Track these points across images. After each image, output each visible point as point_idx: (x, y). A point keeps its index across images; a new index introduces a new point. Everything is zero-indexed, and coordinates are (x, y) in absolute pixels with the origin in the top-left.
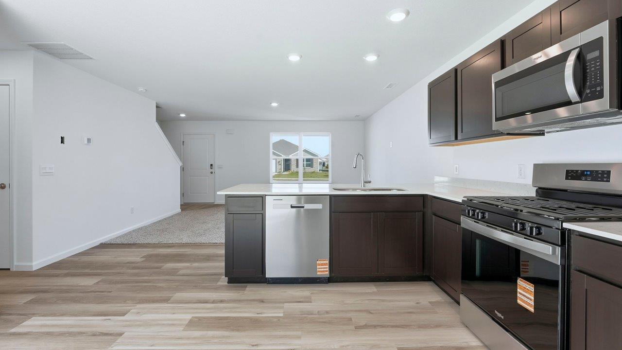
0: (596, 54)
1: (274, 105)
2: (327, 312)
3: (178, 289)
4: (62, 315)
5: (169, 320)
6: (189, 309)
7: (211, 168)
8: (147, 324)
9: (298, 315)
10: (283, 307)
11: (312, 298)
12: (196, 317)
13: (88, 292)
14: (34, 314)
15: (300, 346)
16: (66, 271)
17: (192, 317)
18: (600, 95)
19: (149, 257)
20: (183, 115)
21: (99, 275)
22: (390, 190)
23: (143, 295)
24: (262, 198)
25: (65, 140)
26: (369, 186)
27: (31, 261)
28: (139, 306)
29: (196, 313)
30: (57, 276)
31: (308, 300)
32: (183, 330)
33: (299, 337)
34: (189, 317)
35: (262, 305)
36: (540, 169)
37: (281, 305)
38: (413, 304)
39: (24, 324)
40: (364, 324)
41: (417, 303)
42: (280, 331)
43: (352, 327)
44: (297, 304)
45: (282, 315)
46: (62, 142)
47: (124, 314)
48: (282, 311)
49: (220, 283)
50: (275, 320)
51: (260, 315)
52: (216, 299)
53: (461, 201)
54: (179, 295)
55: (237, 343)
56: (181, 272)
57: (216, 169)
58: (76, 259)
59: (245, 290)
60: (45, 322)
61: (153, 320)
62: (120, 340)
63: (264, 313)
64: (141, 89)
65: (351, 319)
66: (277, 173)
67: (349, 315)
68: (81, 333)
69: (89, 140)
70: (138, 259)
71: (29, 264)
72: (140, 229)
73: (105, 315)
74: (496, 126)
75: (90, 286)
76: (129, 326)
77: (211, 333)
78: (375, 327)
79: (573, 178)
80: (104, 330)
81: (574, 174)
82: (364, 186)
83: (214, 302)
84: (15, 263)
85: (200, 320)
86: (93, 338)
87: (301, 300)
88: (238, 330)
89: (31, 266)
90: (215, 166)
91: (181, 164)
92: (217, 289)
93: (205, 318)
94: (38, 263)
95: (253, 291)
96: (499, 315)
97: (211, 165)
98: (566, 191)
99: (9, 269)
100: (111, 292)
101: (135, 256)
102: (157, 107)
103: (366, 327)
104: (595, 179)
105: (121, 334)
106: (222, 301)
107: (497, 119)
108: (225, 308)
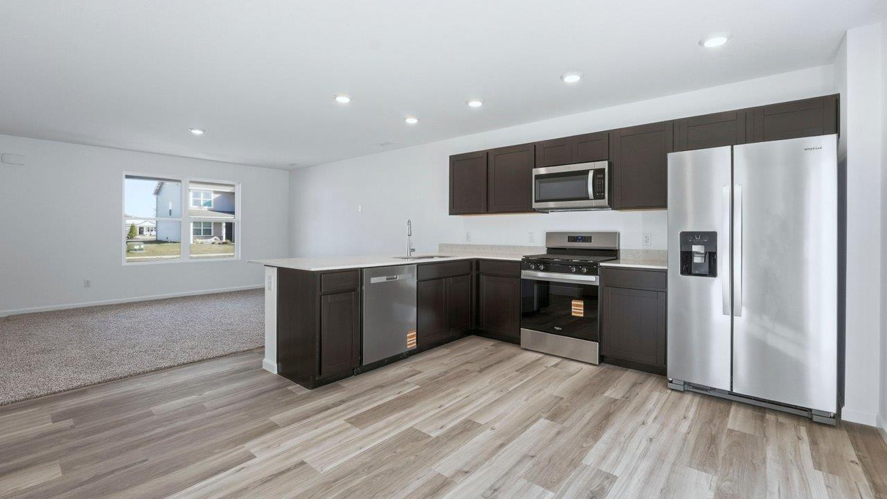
0: (602, 176)
1: (197, 132)
17: (346, 420)
18: (604, 198)
22: (432, 257)
24: (357, 272)
26: (413, 254)
34: (341, 421)
36: (550, 235)
38: (483, 350)
53: (520, 260)
74: (535, 205)
79: (572, 241)
81: (573, 238)
82: (410, 255)
83: (337, 405)
85: (357, 419)
95: (356, 384)
96: (558, 328)
98: (565, 249)
104: (584, 241)
107: (536, 202)
108: (364, 401)
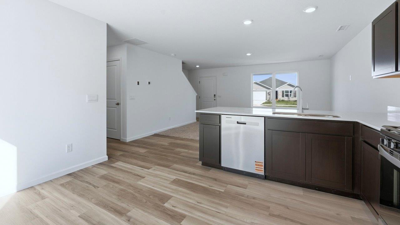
1: (249, 54)
2: (254, 198)
3: (176, 163)
4: (128, 163)
5: (165, 177)
6: (176, 173)
7: (215, 97)
8: (156, 176)
9: (233, 194)
10: (226, 187)
11: (248, 186)
12: (177, 179)
13: (141, 155)
14: (120, 160)
15: (224, 212)
16: (137, 145)
17: (176, 178)
19: (171, 144)
20: (198, 66)
21: (148, 148)
23: (161, 162)
24: (220, 116)
25: (140, 83)
27: (126, 138)
28: (156, 166)
29: (179, 177)
30: (133, 146)
31: (245, 187)
32: (169, 184)
33: (227, 207)
34: (175, 177)
35: (215, 182)
37: (225, 185)
39: (116, 163)
40: (278, 214)
41: (337, 214)
42: (217, 200)
43: (268, 214)
44: (236, 187)
45: (223, 191)
46: (138, 84)
47: (149, 169)
48: (225, 188)
49: (198, 164)
50: (218, 192)
51: (210, 187)
52: (191, 172)
53: (380, 130)
54: (176, 166)
55: (191, 199)
56: (182, 154)
57: (217, 98)
58: (143, 140)
59: (209, 171)
60: (122, 164)
61: (159, 175)
62: (142, 180)
63: (214, 187)
64: (173, 55)
65: (269, 208)
66: (266, 101)
67: (269, 205)
68: (131, 173)
69: (149, 83)
70: (166, 144)
71: (125, 139)
72: (173, 129)
73: (142, 167)
75: (143, 153)
76: (149, 175)
77: (180, 189)
78: (286, 219)
80: (139, 174)
82: (302, 112)
83: (190, 173)
84: (122, 138)
85: (179, 181)
86: (134, 176)
87: (241, 186)
88: (194, 192)
89: (126, 140)
90: (217, 96)
91: (196, 95)
92: (195, 167)
93: (181, 180)
94: (129, 139)
95: (214, 173)
97: (215, 95)
99: (120, 140)
100: (149, 157)
101: (165, 142)
102: (183, 63)
103: (279, 216)
105: (144, 178)
106: (194, 174)
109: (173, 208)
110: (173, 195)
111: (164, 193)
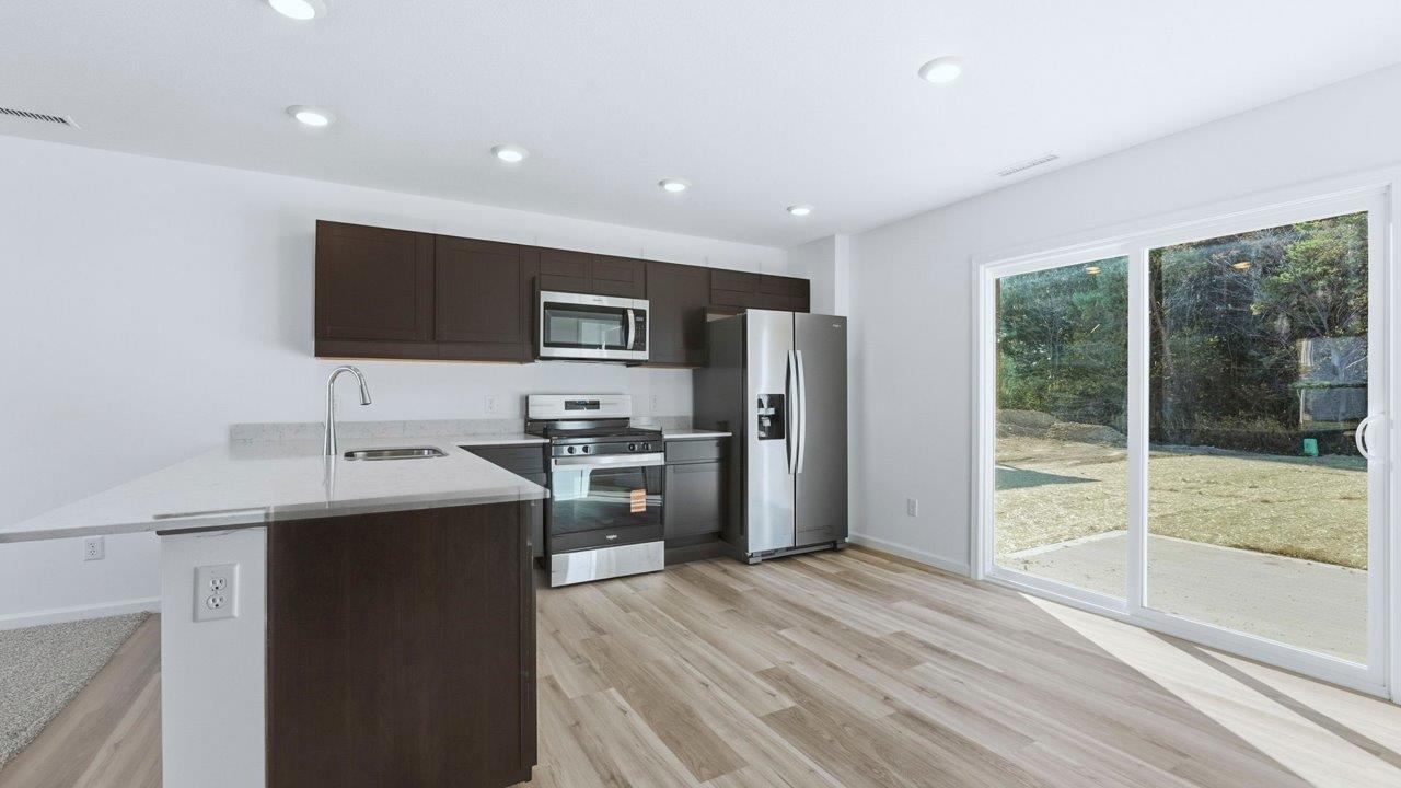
0: (643, 320)
18: (644, 349)
32: (748, 765)
74: (544, 351)
96: (612, 537)
107: (545, 345)
109: (774, 691)
110: (758, 721)
111: (783, 735)
